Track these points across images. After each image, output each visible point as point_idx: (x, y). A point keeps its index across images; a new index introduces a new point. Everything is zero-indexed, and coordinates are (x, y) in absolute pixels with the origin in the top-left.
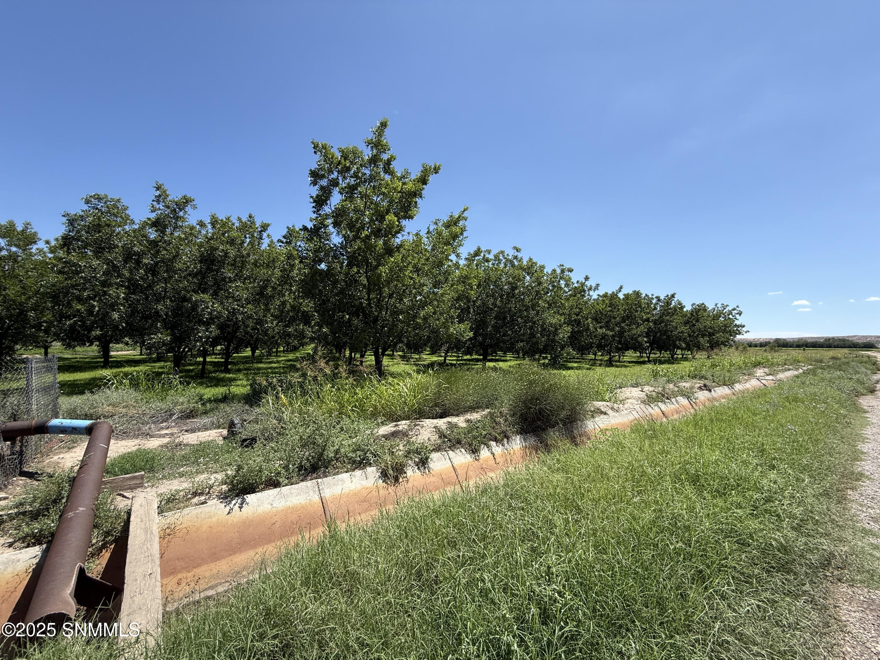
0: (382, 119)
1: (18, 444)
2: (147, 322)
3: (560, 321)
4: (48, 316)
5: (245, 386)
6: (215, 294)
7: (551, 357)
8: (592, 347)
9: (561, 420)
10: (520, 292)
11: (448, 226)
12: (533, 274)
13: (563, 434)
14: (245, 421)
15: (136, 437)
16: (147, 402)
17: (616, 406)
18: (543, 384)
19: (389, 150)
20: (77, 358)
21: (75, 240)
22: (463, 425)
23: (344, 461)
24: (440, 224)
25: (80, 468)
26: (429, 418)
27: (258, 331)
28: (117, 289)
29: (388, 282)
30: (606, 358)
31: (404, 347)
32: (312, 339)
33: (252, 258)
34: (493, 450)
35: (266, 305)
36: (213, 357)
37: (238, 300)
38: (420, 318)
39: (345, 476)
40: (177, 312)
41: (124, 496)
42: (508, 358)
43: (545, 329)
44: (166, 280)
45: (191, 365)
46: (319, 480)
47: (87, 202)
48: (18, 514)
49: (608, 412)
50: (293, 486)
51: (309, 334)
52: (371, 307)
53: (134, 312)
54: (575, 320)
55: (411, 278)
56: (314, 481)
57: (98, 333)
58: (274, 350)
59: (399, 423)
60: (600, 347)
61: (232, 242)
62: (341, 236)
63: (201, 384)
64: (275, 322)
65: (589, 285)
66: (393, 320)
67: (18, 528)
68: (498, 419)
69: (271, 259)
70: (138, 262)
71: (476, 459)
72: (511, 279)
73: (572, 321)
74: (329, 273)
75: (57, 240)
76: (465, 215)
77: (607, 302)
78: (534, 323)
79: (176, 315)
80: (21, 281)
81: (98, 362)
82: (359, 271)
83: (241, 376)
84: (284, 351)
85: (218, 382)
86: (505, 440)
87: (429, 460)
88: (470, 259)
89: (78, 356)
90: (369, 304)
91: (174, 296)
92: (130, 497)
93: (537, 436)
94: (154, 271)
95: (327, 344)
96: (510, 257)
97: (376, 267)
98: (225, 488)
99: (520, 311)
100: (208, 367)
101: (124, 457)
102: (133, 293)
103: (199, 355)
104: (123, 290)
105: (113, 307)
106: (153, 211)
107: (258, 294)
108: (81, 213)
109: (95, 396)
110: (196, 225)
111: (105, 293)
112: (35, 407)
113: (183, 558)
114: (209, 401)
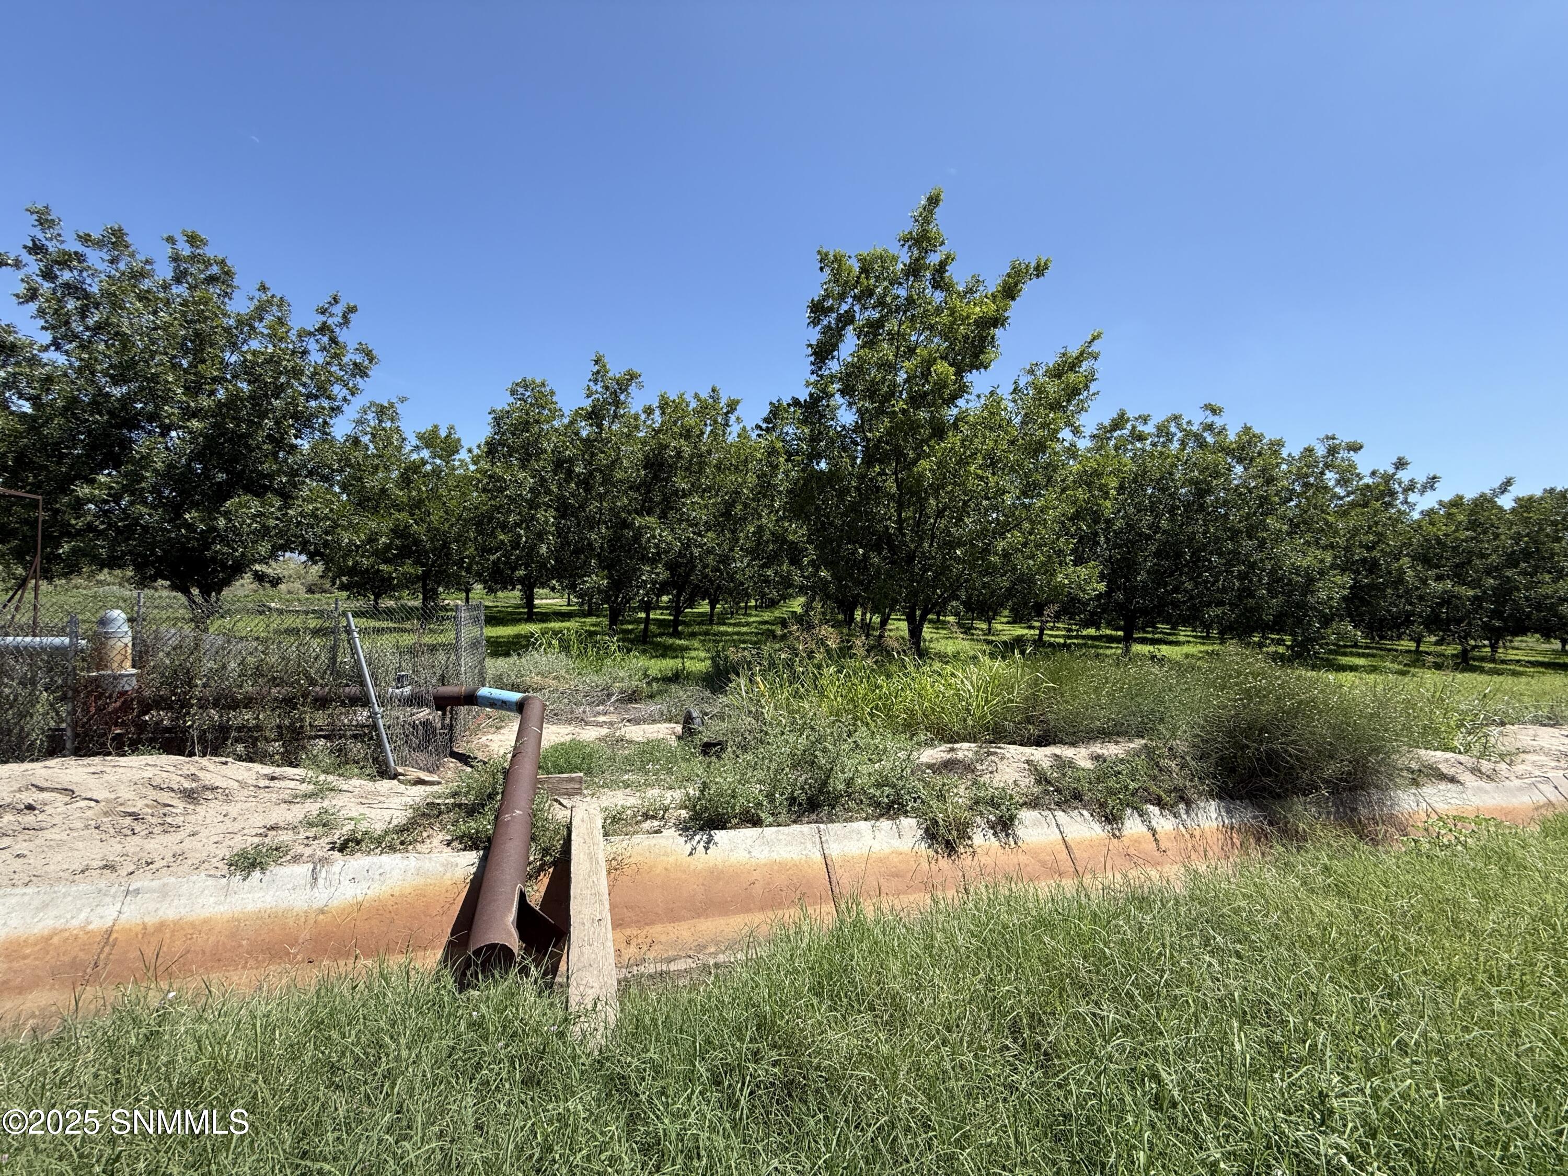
0: (930, 191)
1: (448, 715)
2: (578, 558)
3: (1322, 561)
4: (471, 550)
5: (702, 660)
6: (663, 516)
7: (1294, 640)
8: (1408, 622)
9: (1325, 781)
10: (1217, 499)
11: (1057, 373)
12: (1251, 460)
13: (1329, 813)
14: (706, 714)
15: (569, 721)
16: (579, 674)
17: (1486, 766)
18: (1279, 698)
19: (942, 243)
21: (500, 444)
22: (1088, 765)
23: (862, 801)
24: (1039, 373)
25: (513, 756)
26: (1014, 743)
27: (722, 574)
28: (546, 511)
29: (936, 489)
30: (1451, 650)
31: (961, 607)
32: (802, 590)
33: (714, 458)
34: (1154, 823)
35: (733, 532)
36: (658, 612)
37: (693, 524)
38: (996, 554)
39: (864, 826)
40: (615, 542)
41: (561, 804)
42: (1182, 639)
43: (1279, 580)
44: (601, 497)
45: (630, 623)
46: (822, 826)
47: (513, 392)
48: (455, 805)
49: (1461, 779)
50: (781, 828)
51: (797, 579)
52: (904, 535)
53: (565, 543)
54: (1364, 560)
55: (981, 478)
56: (813, 826)
57: (522, 573)
58: (743, 605)
59: (957, 746)
60: (1434, 623)
61: (687, 434)
62: (854, 410)
63: (644, 652)
64: (746, 561)
65: (1406, 481)
66: (944, 557)
67: (455, 823)
68: (1165, 762)
69: (742, 458)
70: (570, 472)
71: (1114, 835)
72: (1196, 473)
73: (1353, 563)
74: (833, 476)
75: (479, 446)
76: (1095, 348)
77: (1461, 518)
78: (1253, 566)
79: (612, 549)
80: (444, 503)
81: (521, 613)
82: (883, 470)
83: (696, 644)
84: (756, 607)
85: (665, 652)
86: (1182, 806)
87: (1017, 823)
88: (1102, 436)
89: (500, 604)
90: (900, 529)
91: (611, 521)
92: (569, 806)
93: (1262, 808)
94: (587, 484)
95: (827, 597)
96: (1195, 428)
97: (915, 462)
98: (684, 813)
99: (1217, 540)
100: (652, 627)
101: (558, 749)
102: (563, 516)
103: (641, 609)
104: (552, 512)
105: (541, 536)
106: (588, 396)
107: (722, 515)
108: (507, 408)
109: (523, 660)
110: (640, 412)
111: (533, 518)
112: (463, 669)
113: (632, 907)
114: (656, 679)
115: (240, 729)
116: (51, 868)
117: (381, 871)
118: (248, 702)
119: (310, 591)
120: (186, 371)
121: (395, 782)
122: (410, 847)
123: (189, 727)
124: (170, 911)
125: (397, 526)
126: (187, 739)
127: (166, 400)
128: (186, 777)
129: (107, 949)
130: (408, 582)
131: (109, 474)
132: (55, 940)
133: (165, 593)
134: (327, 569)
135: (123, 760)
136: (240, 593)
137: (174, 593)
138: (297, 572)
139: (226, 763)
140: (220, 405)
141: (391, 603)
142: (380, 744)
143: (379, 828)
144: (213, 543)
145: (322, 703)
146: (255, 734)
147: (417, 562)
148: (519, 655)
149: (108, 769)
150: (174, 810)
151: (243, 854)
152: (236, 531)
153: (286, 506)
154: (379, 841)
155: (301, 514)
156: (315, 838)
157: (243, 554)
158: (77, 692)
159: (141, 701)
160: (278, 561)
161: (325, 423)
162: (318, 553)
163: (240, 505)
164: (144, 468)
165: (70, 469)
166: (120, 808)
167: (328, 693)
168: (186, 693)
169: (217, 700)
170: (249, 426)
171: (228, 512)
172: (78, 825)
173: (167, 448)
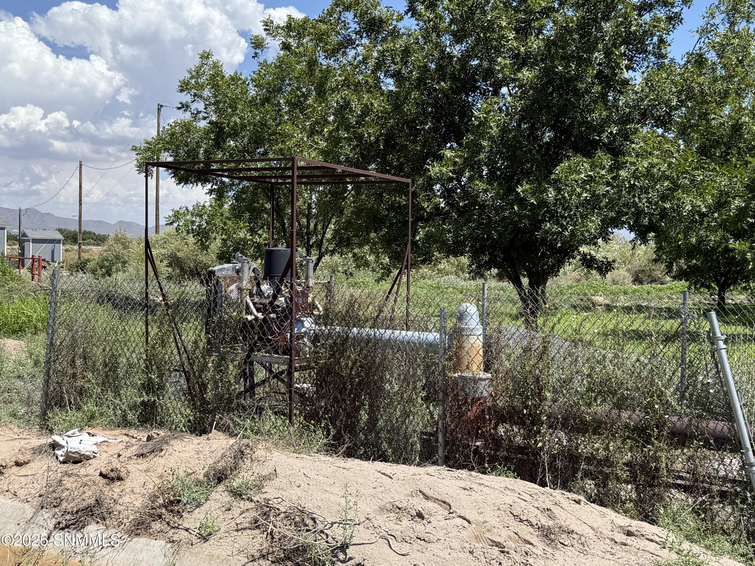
115: (589, 460)
118: (597, 427)
119: (637, 280)
123: (541, 449)
126: (538, 464)
127: (499, 51)
128: (543, 511)
133: (495, 283)
134: (660, 250)
136: (564, 283)
137: (501, 284)
138: (623, 255)
139: (578, 502)
140: (549, 43)
144: (543, 221)
145: (680, 439)
146: (607, 470)
149: (475, 486)
150: (534, 550)
153: (617, 166)
155: (634, 175)
157: (573, 234)
158: (446, 394)
159: (494, 410)
160: (606, 240)
161: (662, 41)
162: (652, 227)
163: (570, 170)
164: (482, 136)
165: (423, 146)
166: (488, 535)
167: (689, 425)
168: (536, 407)
169: (565, 419)
170: (578, 65)
171: (556, 181)
172: (456, 544)
173: (500, 109)
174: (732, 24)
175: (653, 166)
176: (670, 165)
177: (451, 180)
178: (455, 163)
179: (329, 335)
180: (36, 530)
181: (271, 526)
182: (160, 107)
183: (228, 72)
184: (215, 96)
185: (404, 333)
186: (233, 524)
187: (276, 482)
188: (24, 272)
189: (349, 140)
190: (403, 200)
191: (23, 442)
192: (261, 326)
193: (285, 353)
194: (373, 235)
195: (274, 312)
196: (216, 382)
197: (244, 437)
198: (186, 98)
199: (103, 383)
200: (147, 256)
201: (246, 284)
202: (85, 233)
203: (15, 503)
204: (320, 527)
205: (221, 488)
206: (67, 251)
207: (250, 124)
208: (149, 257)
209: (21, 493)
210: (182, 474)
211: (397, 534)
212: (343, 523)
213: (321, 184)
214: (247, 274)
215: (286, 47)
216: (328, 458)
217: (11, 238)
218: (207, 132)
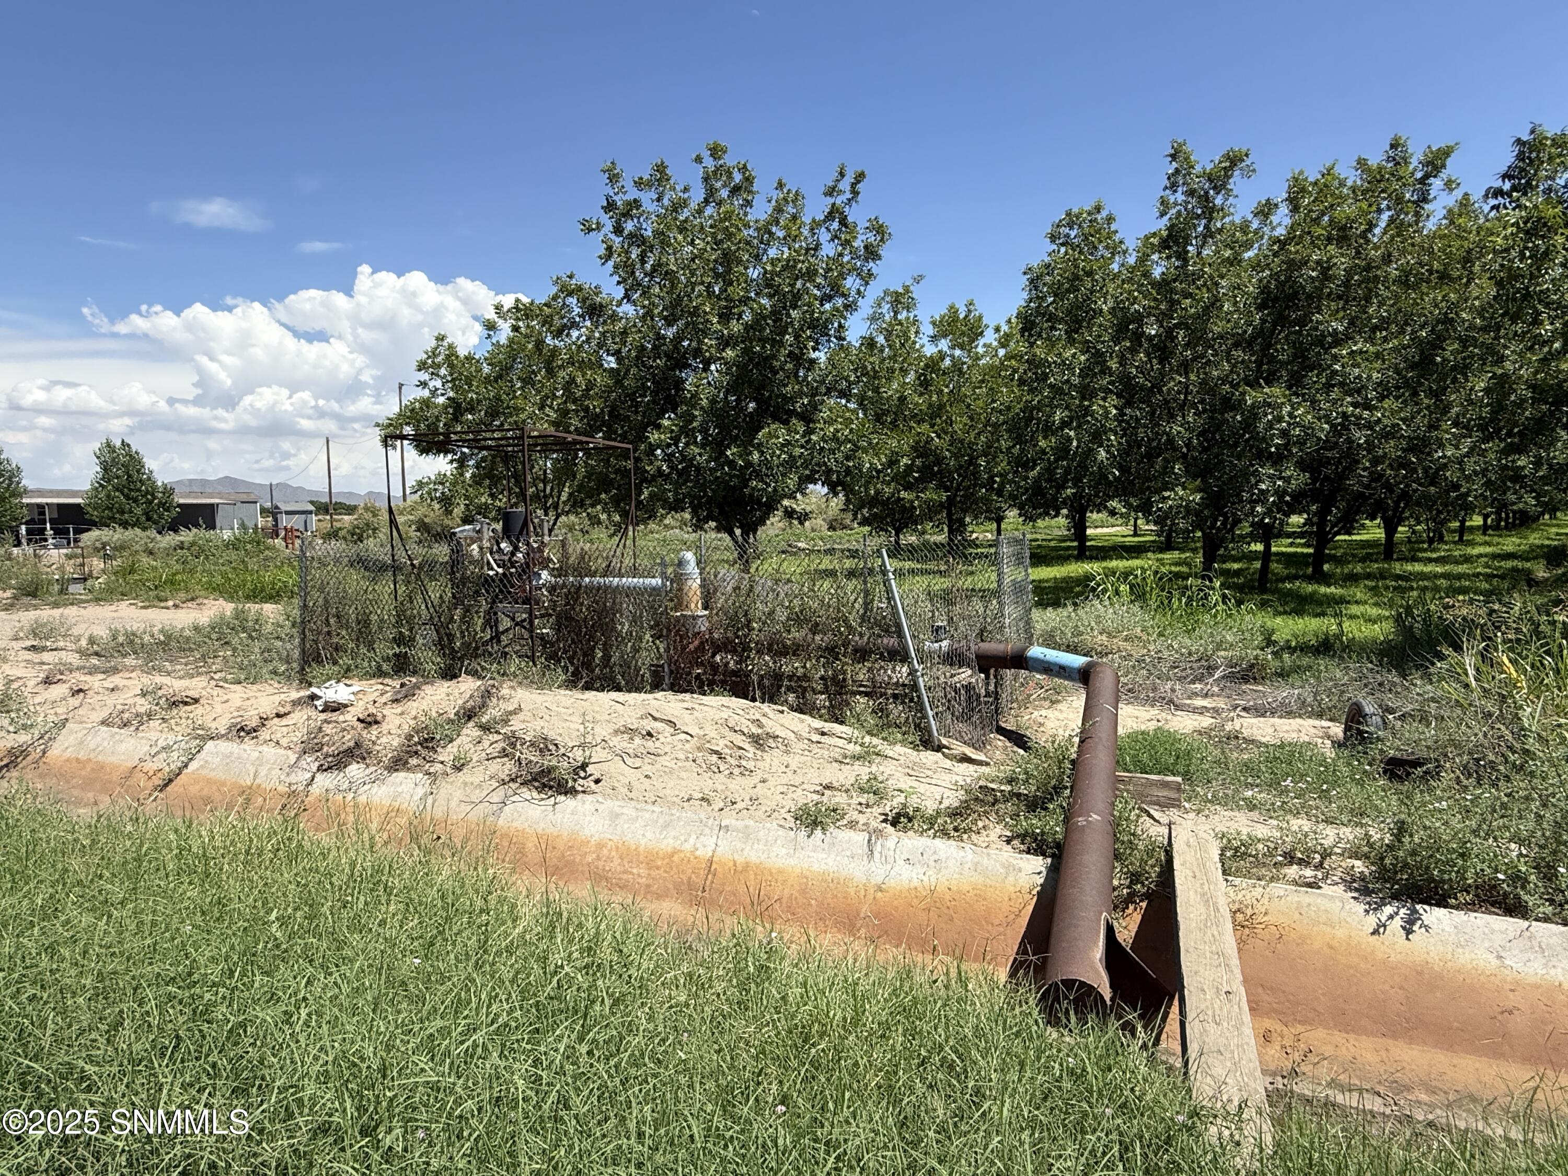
1: (992, 681)
2: (1154, 464)
4: (1003, 465)
5: (1375, 621)
6: (1295, 383)
15: (1151, 702)
16: (1161, 634)
20: (1037, 540)
21: (1038, 314)
25: (1082, 742)
27: (1412, 471)
28: (1104, 399)
33: (1395, 267)
35: (1436, 394)
36: (1286, 541)
37: (1354, 389)
40: (1212, 435)
41: (1151, 816)
44: (1185, 367)
45: (1235, 560)
47: (1053, 238)
48: (1012, 794)
53: (1134, 443)
57: (1070, 491)
58: (1455, 524)
61: (1341, 234)
63: (1263, 605)
64: (1466, 444)
67: (1015, 817)
70: (1138, 337)
75: (1009, 321)
79: (1208, 445)
80: (969, 406)
81: (1068, 548)
83: (1361, 594)
84: (1485, 529)
85: (1302, 605)
89: (1038, 536)
91: (1202, 401)
92: (1164, 820)
94: (1164, 349)
100: (1274, 566)
101: (1138, 737)
102: (1129, 404)
103: (1254, 538)
104: (1113, 400)
105: (1097, 437)
106: (1163, 214)
107: (1412, 366)
108: (1047, 259)
109: (1081, 612)
110: (1250, 217)
111: (1087, 411)
112: (1007, 621)
113: (1272, 989)
114: (1288, 648)
115: (790, 678)
116: (668, 792)
117: (936, 857)
118: (796, 650)
119: (831, 527)
120: (719, 298)
121: (940, 755)
122: (965, 836)
123: (751, 671)
124: (753, 854)
125: (917, 443)
126: (749, 683)
127: (705, 333)
128: (753, 721)
129: (710, 877)
130: (931, 511)
131: (669, 418)
132: (676, 858)
133: (713, 535)
134: (848, 501)
135: (706, 699)
136: (771, 532)
137: (719, 535)
138: (819, 506)
139: (782, 712)
140: (747, 327)
141: (913, 539)
142: (922, 709)
143: (930, 807)
144: (750, 479)
145: (862, 654)
146: (805, 684)
147: (942, 486)
148: (1075, 604)
149: (696, 706)
150: (747, 754)
151: (805, 809)
152: (767, 463)
153: (809, 432)
154: (931, 821)
155: (823, 439)
156: (868, 806)
157: (775, 490)
158: (669, 631)
159: (713, 642)
160: (804, 494)
161: (841, 326)
162: (839, 482)
163: (770, 435)
164: (694, 407)
165: (644, 416)
166: (708, 745)
167: (868, 643)
168: (746, 636)
169: (770, 645)
170: (773, 346)
171: (760, 445)
172: (682, 756)
173: (709, 383)
174: (896, 313)
175: (837, 431)
176: (851, 430)
177: (669, 445)
178: (672, 431)
179: (564, 585)
180: (300, 773)
181: (518, 754)
182: (401, 386)
183: (462, 352)
184: (451, 375)
185: (630, 580)
186: (484, 755)
187: (521, 716)
188: (279, 542)
189: (576, 411)
190: (630, 464)
191: (283, 696)
192: (501, 580)
193: (524, 603)
194: (603, 496)
195: (513, 567)
196: (462, 632)
197: (491, 678)
198: (424, 376)
199: (358, 640)
200: (391, 521)
201: (486, 544)
202: (336, 503)
203: (279, 751)
204: (562, 751)
205: (471, 724)
206: (319, 520)
207: (485, 399)
208: (393, 522)
209: (284, 742)
210: (434, 715)
211: (631, 751)
212: (582, 746)
213: (555, 451)
214: (487, 534)
215: (515, 329)
216: (568, 692)
217: (264, 511)
218: (445, 407)
